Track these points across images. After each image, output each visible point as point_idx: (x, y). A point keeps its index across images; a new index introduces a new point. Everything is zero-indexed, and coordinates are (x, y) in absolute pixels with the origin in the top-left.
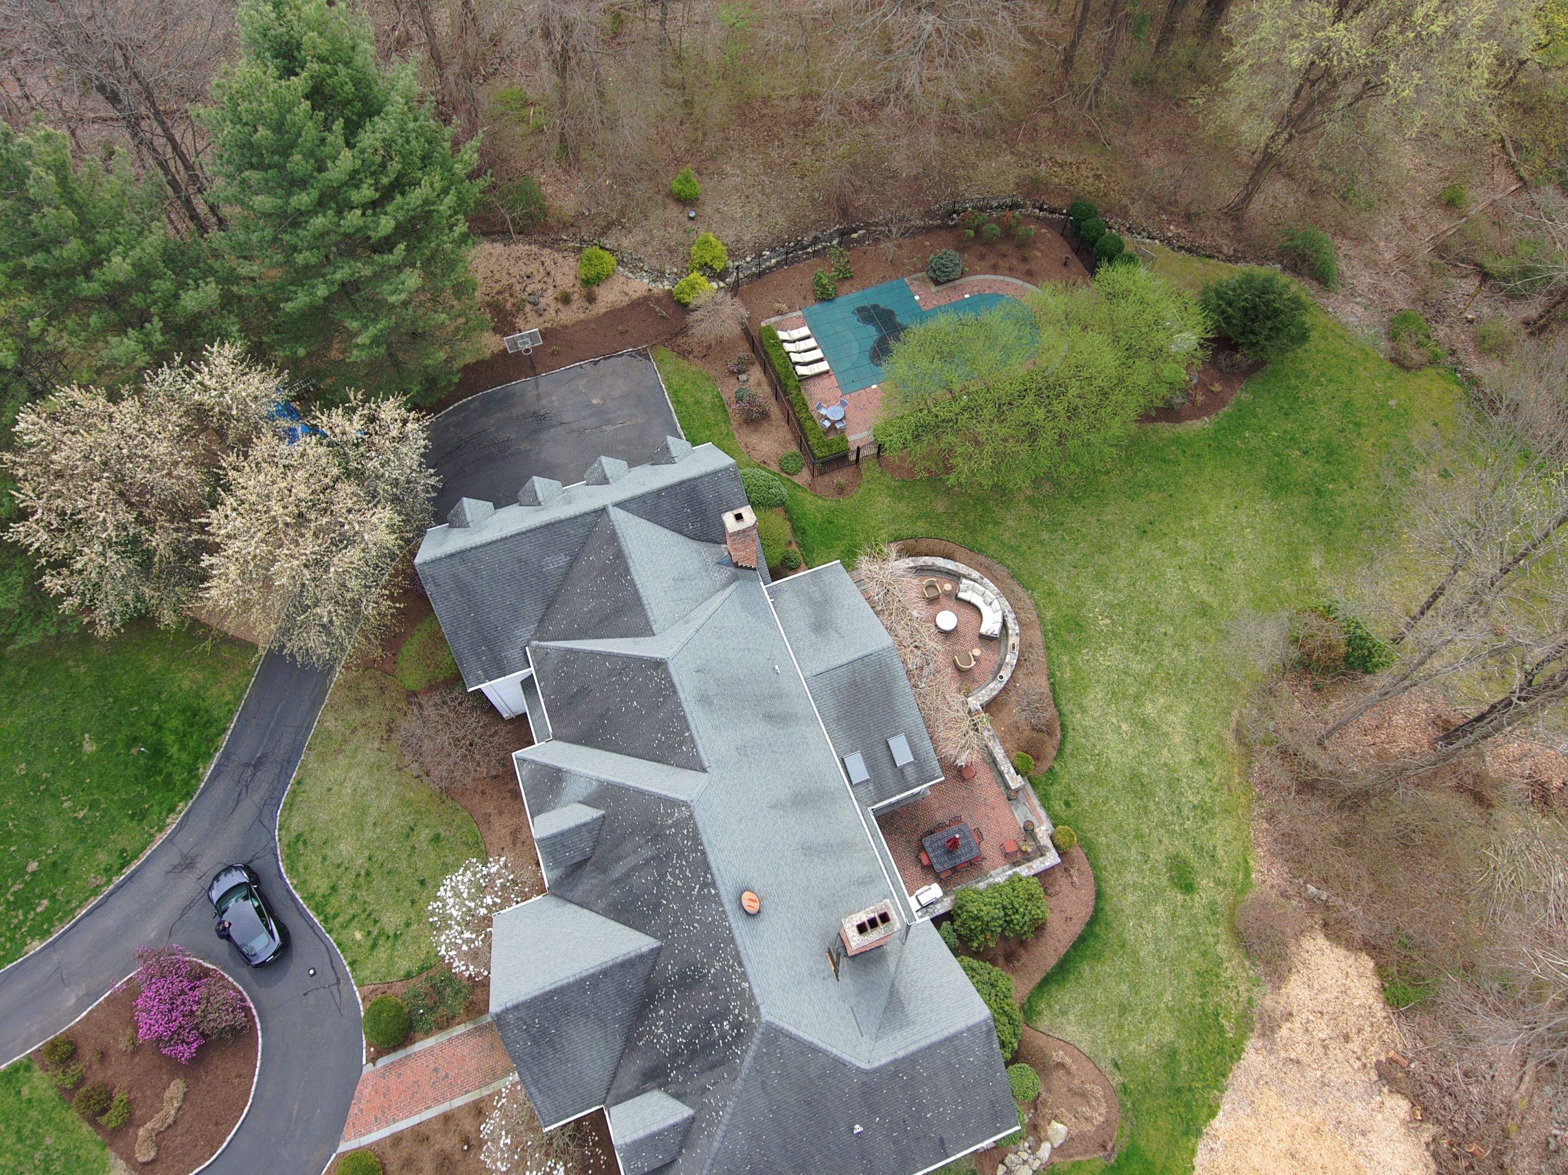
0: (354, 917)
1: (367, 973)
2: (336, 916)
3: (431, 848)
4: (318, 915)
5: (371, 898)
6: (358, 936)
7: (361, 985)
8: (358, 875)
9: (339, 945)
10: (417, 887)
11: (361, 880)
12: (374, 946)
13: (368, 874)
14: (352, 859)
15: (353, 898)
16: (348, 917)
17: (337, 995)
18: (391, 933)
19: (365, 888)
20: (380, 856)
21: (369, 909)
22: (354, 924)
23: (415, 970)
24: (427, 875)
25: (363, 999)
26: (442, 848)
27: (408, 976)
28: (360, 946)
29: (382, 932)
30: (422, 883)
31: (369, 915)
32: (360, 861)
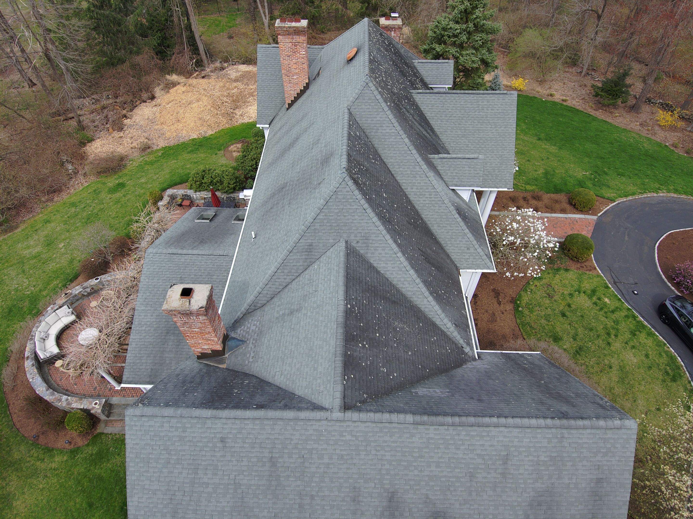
0: (613, 312)
1: (595, 279)
2: (627, 317)
3: (560, 334)
4: (641, 321)
5: (603, 319)
6: (606, 300)
7: (599, 276)
8: (616, 336)
9: (619, 300)
10: (567, 313)
11: (613, 332)
12: (594, 291)
13: (609, 334)
14: (625, 348)
15: (617, 322)
16: (618, 313)
17: (614, 277)
18: (582, 294)
19: (609, 326)
20: (600, 342)
21: (602, 313)
22: (612, 308)
23: (562, 272)
24: (561, 319)
25: (595, 268)
26: (551, 331)
27: (567, 270)
28: (604, 294)
29: (590, 297)
30: (564, 315)
31: (601, 309)
32: (617, 345)
